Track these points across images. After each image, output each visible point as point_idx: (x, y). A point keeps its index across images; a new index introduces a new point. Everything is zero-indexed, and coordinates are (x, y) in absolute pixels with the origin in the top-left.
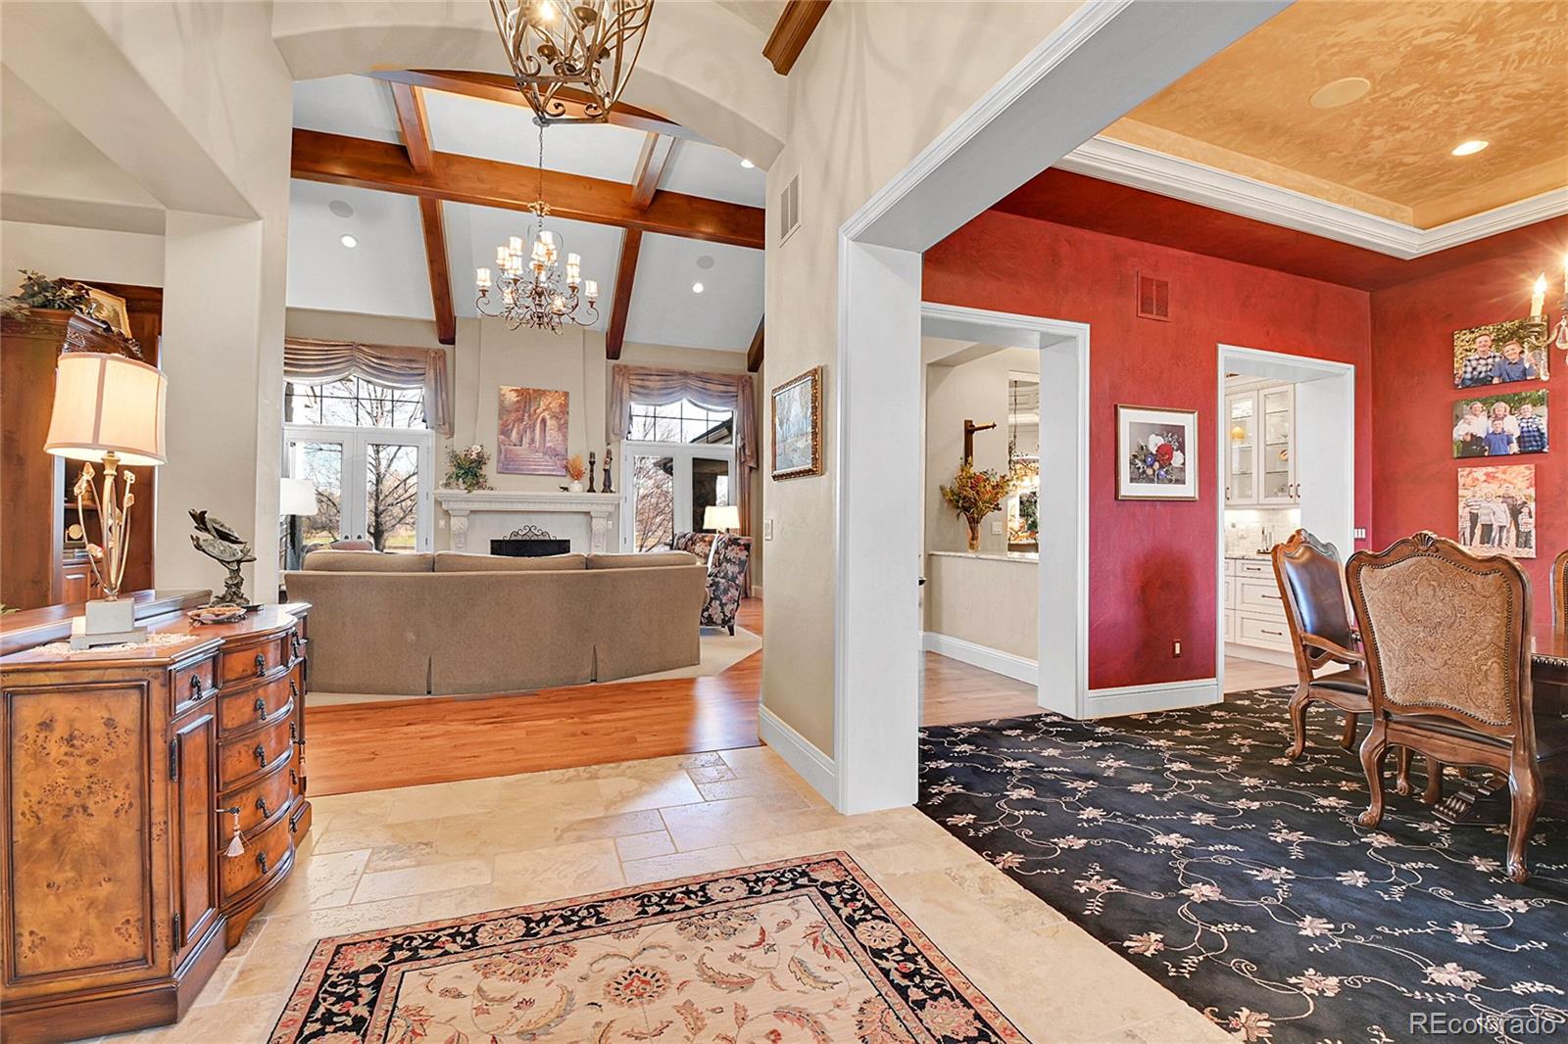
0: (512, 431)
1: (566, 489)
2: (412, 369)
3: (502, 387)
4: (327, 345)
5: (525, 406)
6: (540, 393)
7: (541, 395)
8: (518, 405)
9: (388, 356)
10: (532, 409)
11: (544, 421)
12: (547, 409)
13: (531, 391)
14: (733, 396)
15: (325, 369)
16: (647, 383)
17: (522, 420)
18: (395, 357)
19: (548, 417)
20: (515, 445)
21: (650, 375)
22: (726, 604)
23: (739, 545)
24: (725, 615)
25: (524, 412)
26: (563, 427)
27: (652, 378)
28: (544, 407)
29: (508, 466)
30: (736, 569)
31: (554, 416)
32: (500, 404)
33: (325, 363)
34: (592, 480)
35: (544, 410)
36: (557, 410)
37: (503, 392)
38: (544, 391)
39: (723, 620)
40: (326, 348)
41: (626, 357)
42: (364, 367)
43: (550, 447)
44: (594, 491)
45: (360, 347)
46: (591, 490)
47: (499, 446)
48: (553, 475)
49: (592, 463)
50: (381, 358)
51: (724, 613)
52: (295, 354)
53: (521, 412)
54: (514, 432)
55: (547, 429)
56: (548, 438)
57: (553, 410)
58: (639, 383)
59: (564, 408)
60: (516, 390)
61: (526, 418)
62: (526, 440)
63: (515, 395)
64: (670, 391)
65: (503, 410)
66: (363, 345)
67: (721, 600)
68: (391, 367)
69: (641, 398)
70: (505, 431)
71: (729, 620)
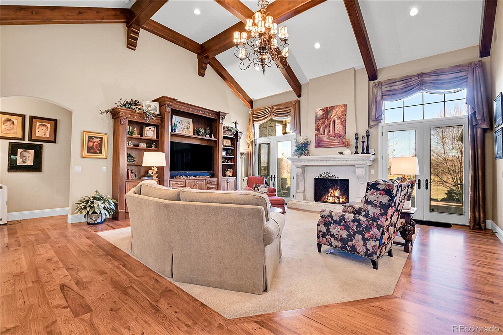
0: (320, 128)
1: (342, 153)
2: (287, 110)
3: (316, 109)
4: (265, 109)
5: (326, 116)
6: (333, 108)
7: (332, 109)
8: (323, 116)
9: (280, 108)
10: (329, 117)
11: (334, 121)
12: (335, 115)
13: (328, 108)
14: (464, 79)
15: (264, 117)
16: (393, 88)
17: (324, 122)
18: (282, 107)
19: (336, 119)
20: (322, 135)
21: (396, 82)
22: (368, 240)
23: (378, 189)
24: (367, 250)
25: (325, 119)
26: (344, 123)
27: (396, 84)
28: (334, 115)
29: (319, 144)
30: (378, 211)
31: (339, 118)
32: (316, 117)
33: (264, 115)
34: (357, 147)
35: (334, 116)
36: (340, 115)
37: (317, 112)
38: (334, 107)
39: (366, 253)
40: (265, 110)
41: (381, 77)
42: (274, 114)
43: (337, 133)
44: (358, 154)
45: (274, 107)
46: (356, 153)
47: (315, 136)
48: (338, 147)
49: (357, 139)
50: (278, 109)
51: (366, 247)
52: (258, 114)
53: (324, 119)
54: (321, 129)
55: (336, 124)
56: (336, 129)
57: (338, 115)
58: (388, 89)
59: (345, 113)
60: (322, 109)
61: (326, 121)
62: (326, 132)
63: (322, 111)
64: (411, 87)
65: (317, 119)
66: (274, 106)
67: (363, 236)
68: (281, 111)
69: (389, 97)
70: (318, 130)
71: (372, 254)
